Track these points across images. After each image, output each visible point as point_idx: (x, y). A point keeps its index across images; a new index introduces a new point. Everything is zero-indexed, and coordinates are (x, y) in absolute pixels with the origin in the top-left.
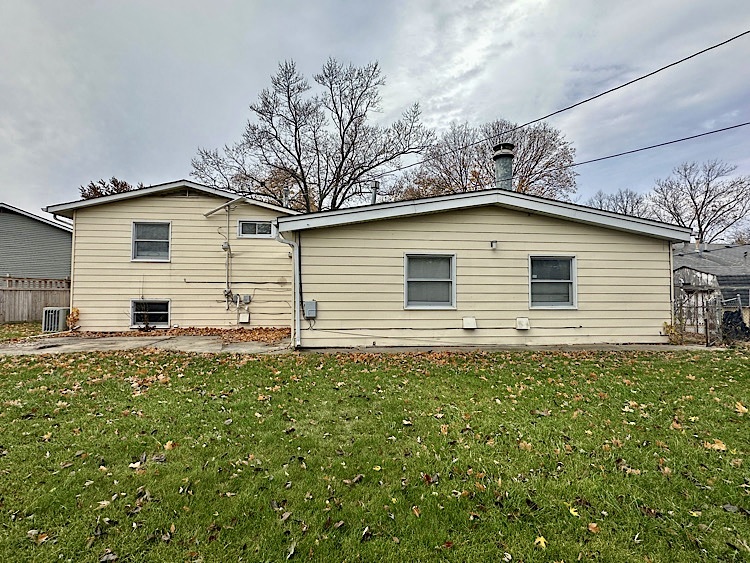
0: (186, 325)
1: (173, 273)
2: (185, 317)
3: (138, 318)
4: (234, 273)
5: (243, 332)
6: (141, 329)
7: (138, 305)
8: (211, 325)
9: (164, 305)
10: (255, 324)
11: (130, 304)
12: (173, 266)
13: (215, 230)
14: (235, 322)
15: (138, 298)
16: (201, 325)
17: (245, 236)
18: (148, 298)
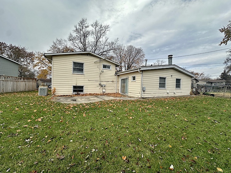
0: (89, 93)
1: (85, 78)
2: (88, 90)
3: (74, 91)
4: (102, 79)
5: (104, 94)
6: (76, 94)
7: (74, 87)
8: (96, 93)
9: (82, 87)
10: (107, 92)
11: (72, 87)
12: (85, 76)
13: (97, 66)
14: (102, 92)
15: (75, 85)
16: (93, 93)
17: (104, 69)
18: (78, 85)
